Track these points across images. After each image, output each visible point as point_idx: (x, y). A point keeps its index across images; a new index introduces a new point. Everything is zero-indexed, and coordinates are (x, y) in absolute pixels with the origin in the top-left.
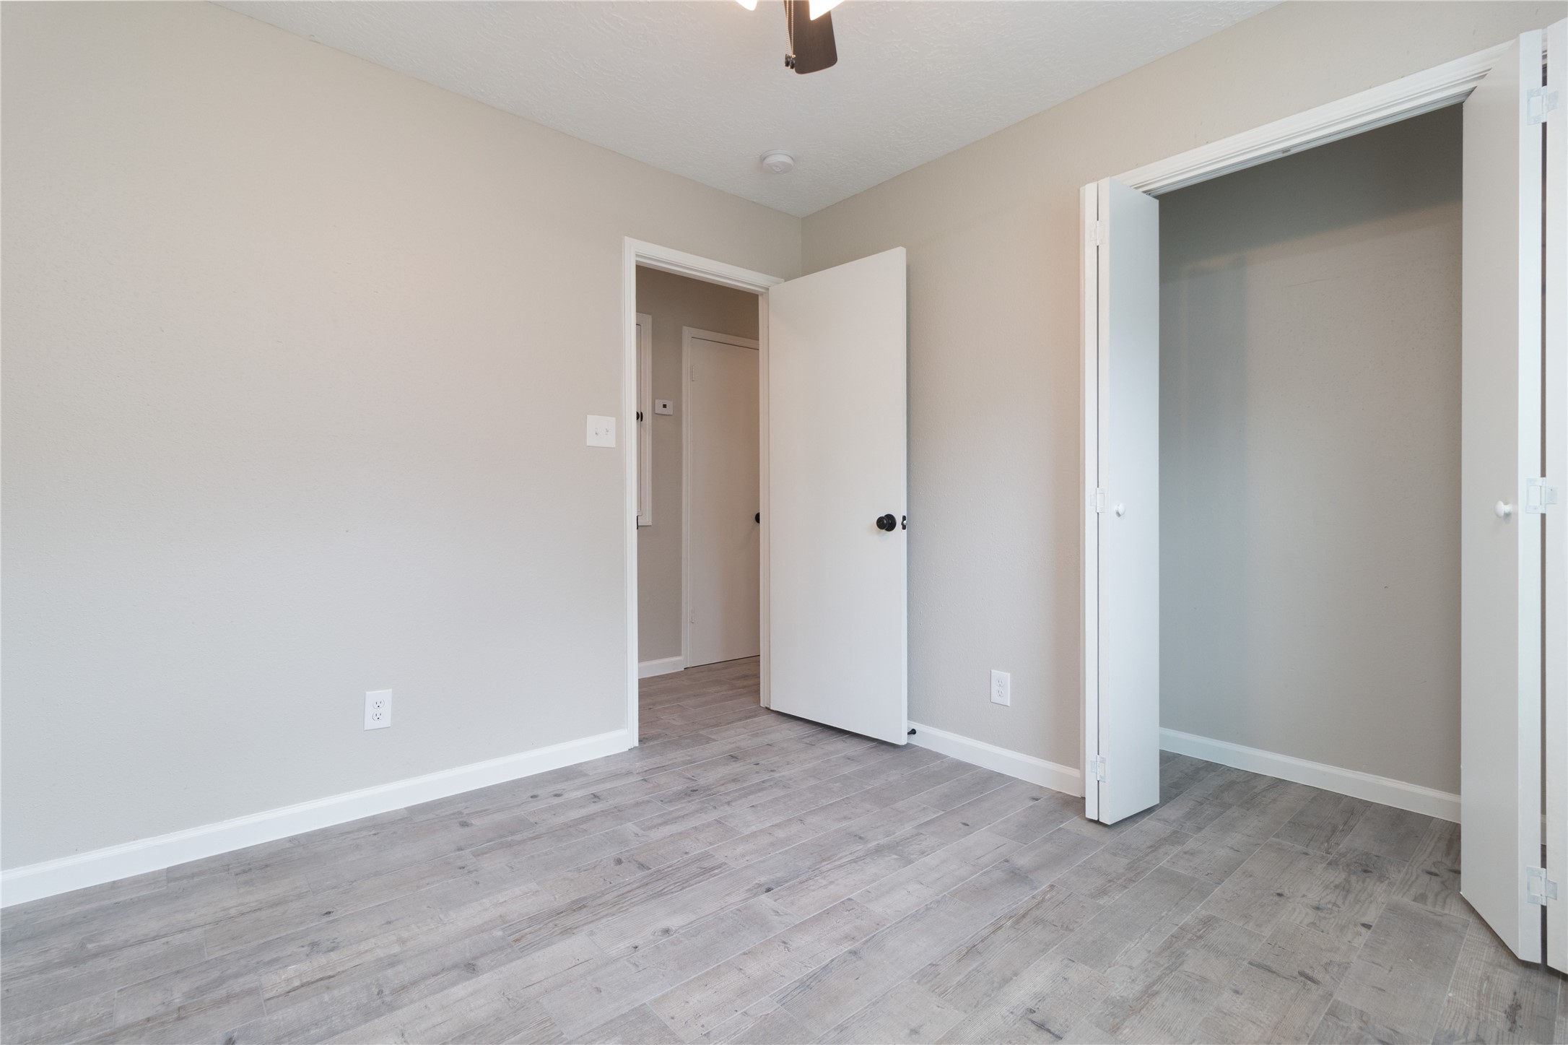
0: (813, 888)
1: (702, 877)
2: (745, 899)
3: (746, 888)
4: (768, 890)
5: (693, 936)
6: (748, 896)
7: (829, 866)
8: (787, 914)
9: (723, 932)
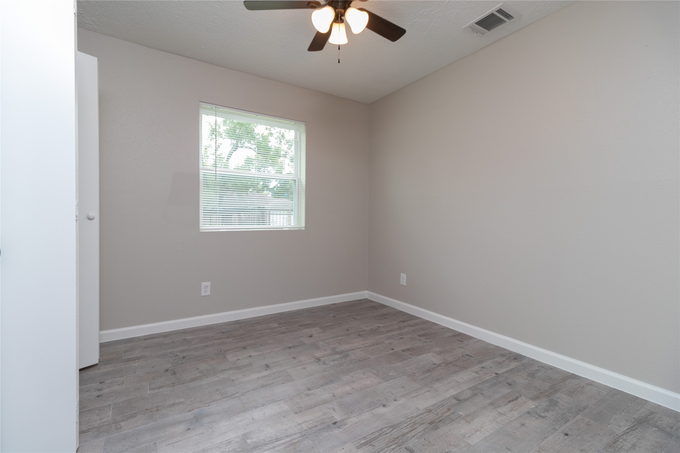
0: (311, 422)
1: (372, 438)
2: (348, 419)
3: (347, 426)
4: (335, 423)
5: (372, 403)
6: (347, 420)
7: (294, 437)
8: (330, 408)
9: (359, 403)
